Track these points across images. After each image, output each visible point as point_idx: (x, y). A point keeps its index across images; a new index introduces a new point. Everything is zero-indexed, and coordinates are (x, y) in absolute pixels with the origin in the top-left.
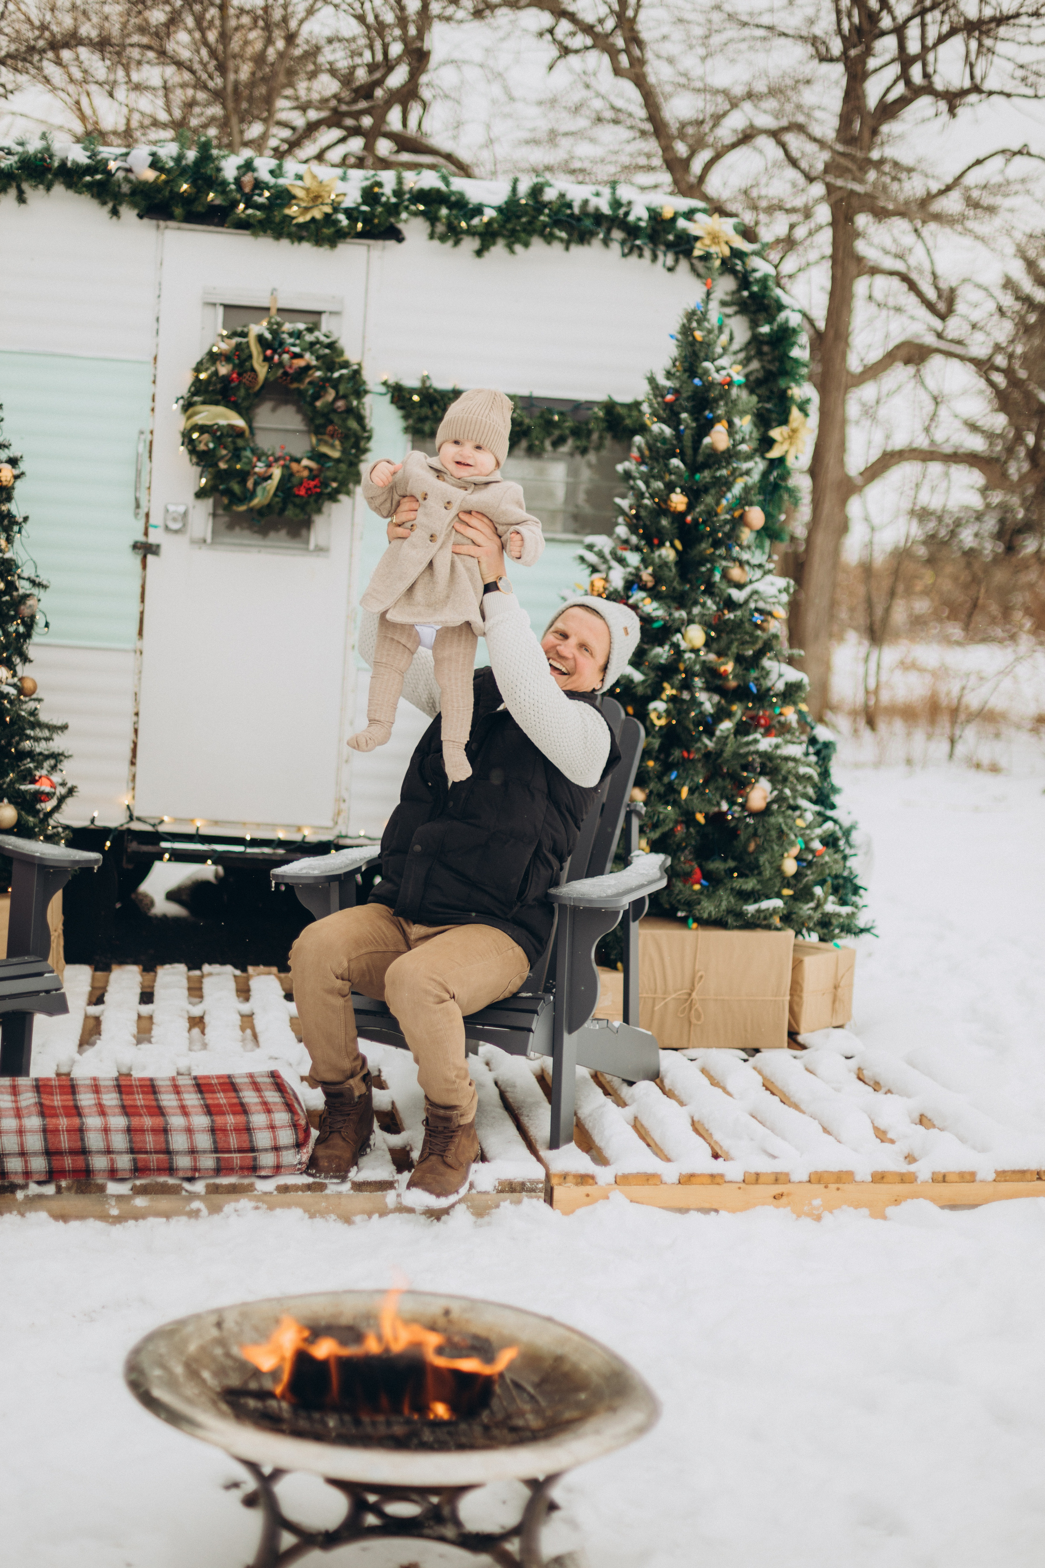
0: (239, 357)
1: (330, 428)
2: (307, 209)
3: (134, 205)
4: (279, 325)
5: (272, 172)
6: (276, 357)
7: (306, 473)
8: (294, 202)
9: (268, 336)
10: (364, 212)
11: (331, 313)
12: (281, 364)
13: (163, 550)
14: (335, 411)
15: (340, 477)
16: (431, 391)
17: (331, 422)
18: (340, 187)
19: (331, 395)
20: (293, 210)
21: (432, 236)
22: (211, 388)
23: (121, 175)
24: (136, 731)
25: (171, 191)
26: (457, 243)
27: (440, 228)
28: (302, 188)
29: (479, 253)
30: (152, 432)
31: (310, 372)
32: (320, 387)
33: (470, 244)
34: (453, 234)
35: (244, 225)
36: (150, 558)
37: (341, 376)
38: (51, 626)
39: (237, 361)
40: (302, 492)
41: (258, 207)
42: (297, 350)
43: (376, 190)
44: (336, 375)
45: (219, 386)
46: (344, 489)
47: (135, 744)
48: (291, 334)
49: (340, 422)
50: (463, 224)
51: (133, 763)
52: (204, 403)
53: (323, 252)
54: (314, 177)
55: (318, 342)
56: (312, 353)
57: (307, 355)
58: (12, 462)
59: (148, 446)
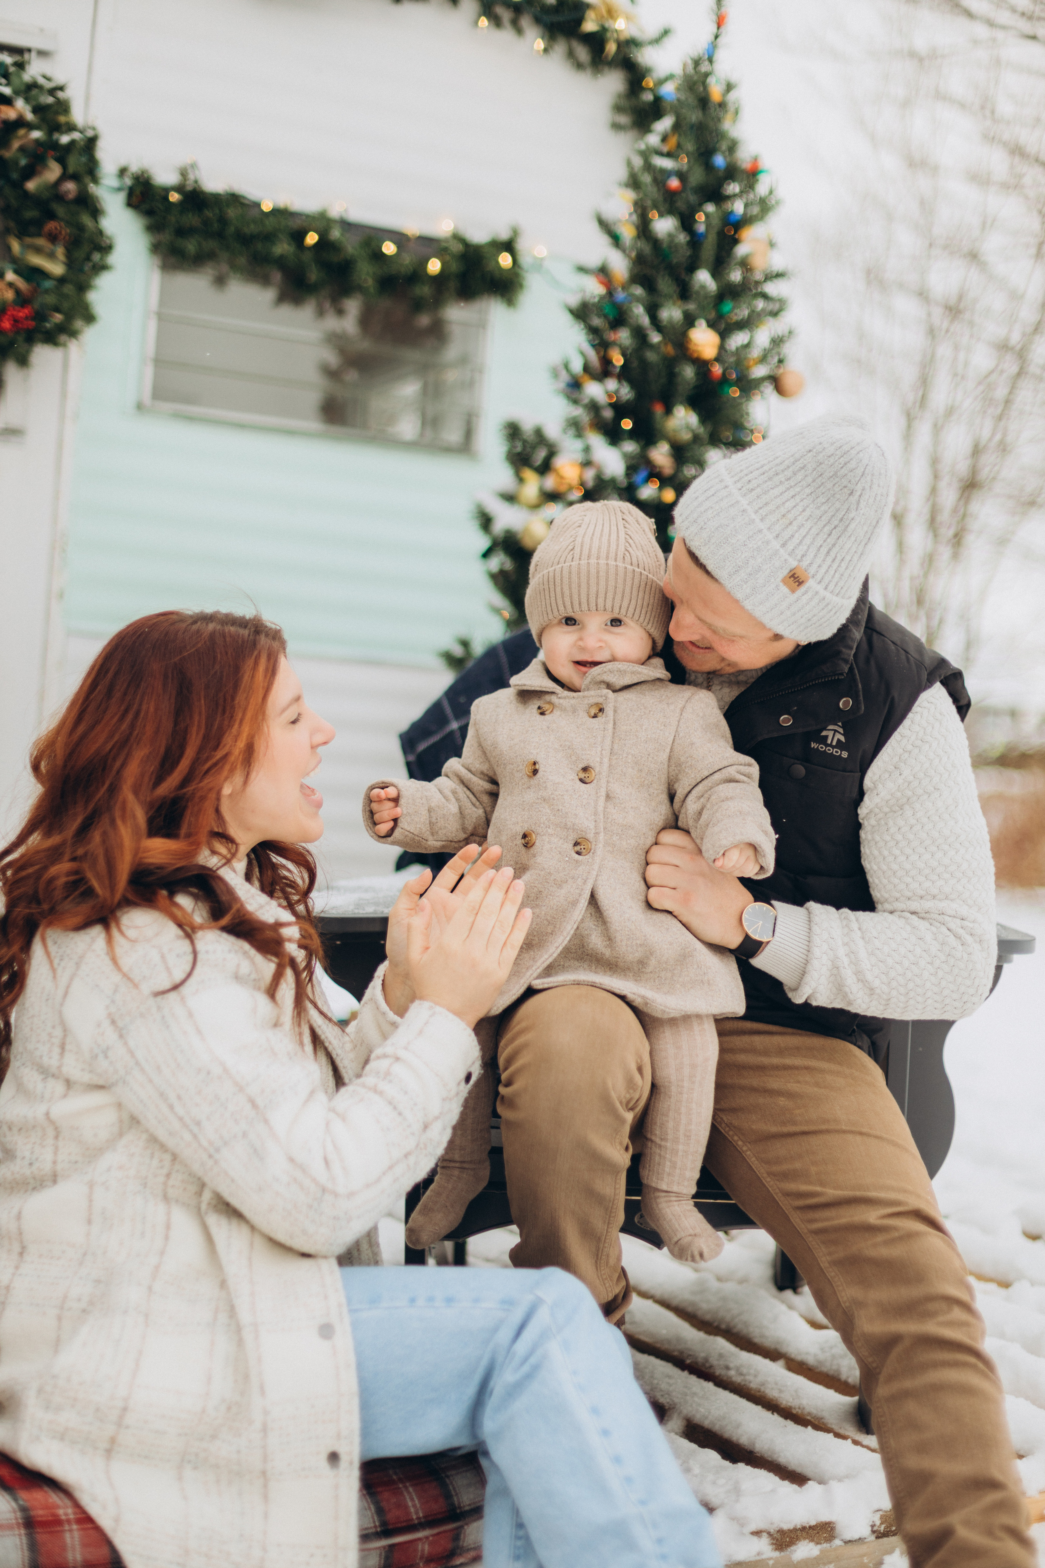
1: (51, 225)
7: (10, 296)
11: (40, 53)
14: (60, 198)
15: (62, 307)
16: (199, 191)
17: (51, 216)
19: (53, 171)
31: (22, 132)
32: (36, 158)
37: (73, 142)
40: (6, 324)
42: (6, 91)
44: (65, 139)
46: (69, 328)
49: (65, 217)
55: (33, 84)
56: (27, 100)
57: (20, 103)
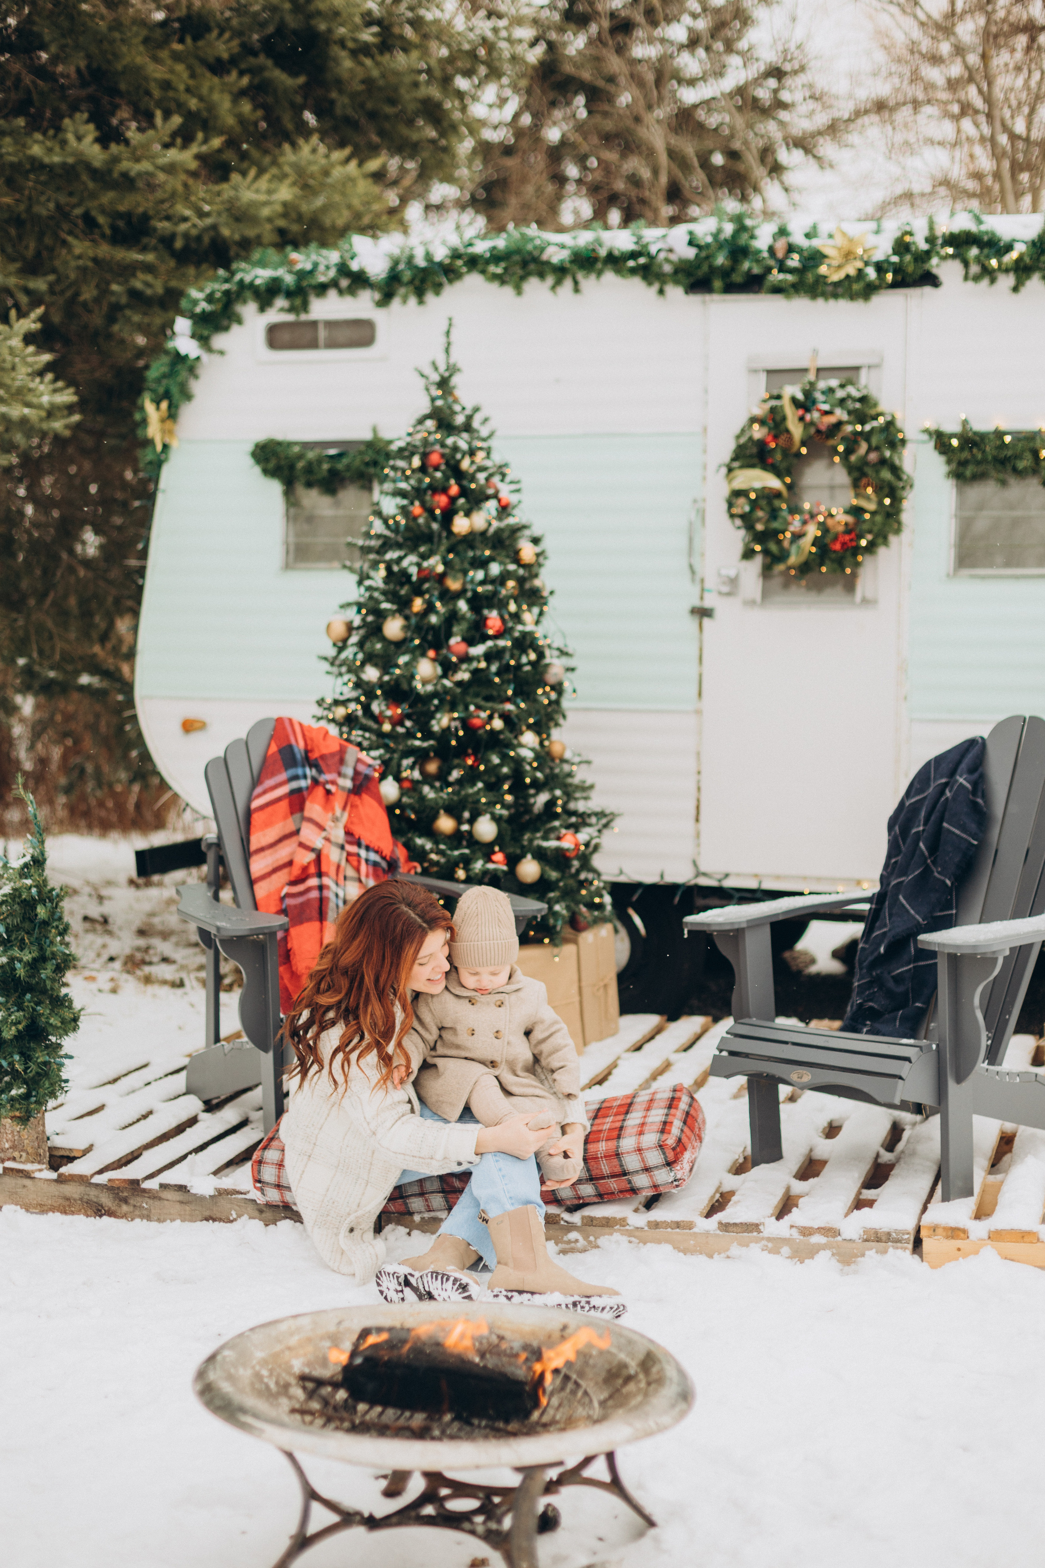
0: (774, 420)
1: (866, 480)
2: (840, 267)
3: (677, 282)
4: (812, 384)
5: (808, 236)
6: (808, 417)
7: (841, 529)
8: (826, 260)
9: (800, 396)
10: (894, 263)
11: (869, 367)
12: (812, 423)
13: (718, 614)
14: (868, 463)
15: (875, 529)
16: (970, 434)
17: (867, 474)
18: (871, 240)
19: (863, 447)
20: (823, 269)
21: (966, 278)
22: (748, 452)
23: (662, 255)
24: (699, 789)
25: (711, 267)
26: (993, 281)
27: (975, 269)
28: (834, 247)
29: (1016, 289)
30: (704, 500)
31: (842, 427)
32: (852, 443)
33: (1007, 281)
34: (988, 273)
35: (777, 290)
36: (706, 621)
37: (873, 429)
38: (578, 690)
39: (771, 423)
40: (838, 547)
41: (791, 271)
42: (826, 407)
43: (907, 239)
44: (868, 427)
45: (754, 450)
46: (880, 540)
47: (698, 801)
48: (823, 393)
49: (874, 475)
50: (994, 263)
51: (697, 820)
52: (742, 467)
53: (858, 306)
54: (844, 234)
55: (849, 396)
56: (844, 409)
57: (838, 411)
58: (536, 541)
59: (702, 514)
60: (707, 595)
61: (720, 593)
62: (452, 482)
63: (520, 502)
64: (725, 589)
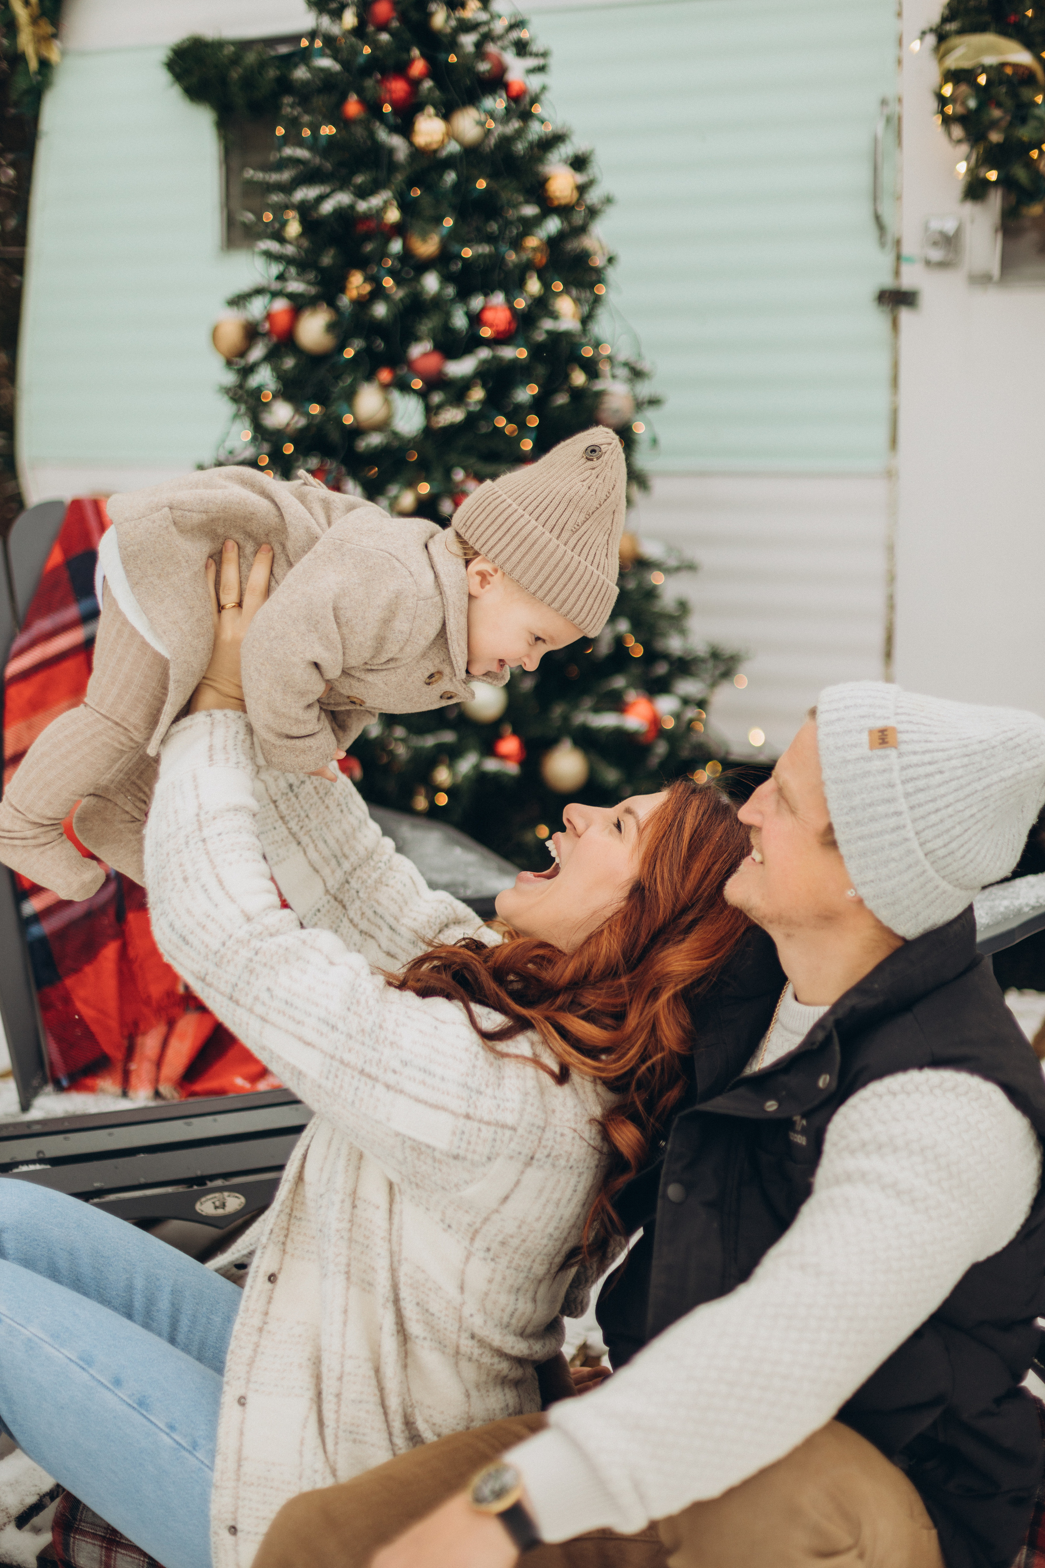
13: (924, 299)
22: (973, 4)
24: (892, 606)
30: (900, 100)
36: (904, 313)
45: (984, 1)
47: (891, 625)
52: (964, 30)
58: (579, 163)
59: (895, 124)
60: (905, 269)
61: (928, 263)
62: (416, 52)
63: (544, 88)
64: (936, 255)
